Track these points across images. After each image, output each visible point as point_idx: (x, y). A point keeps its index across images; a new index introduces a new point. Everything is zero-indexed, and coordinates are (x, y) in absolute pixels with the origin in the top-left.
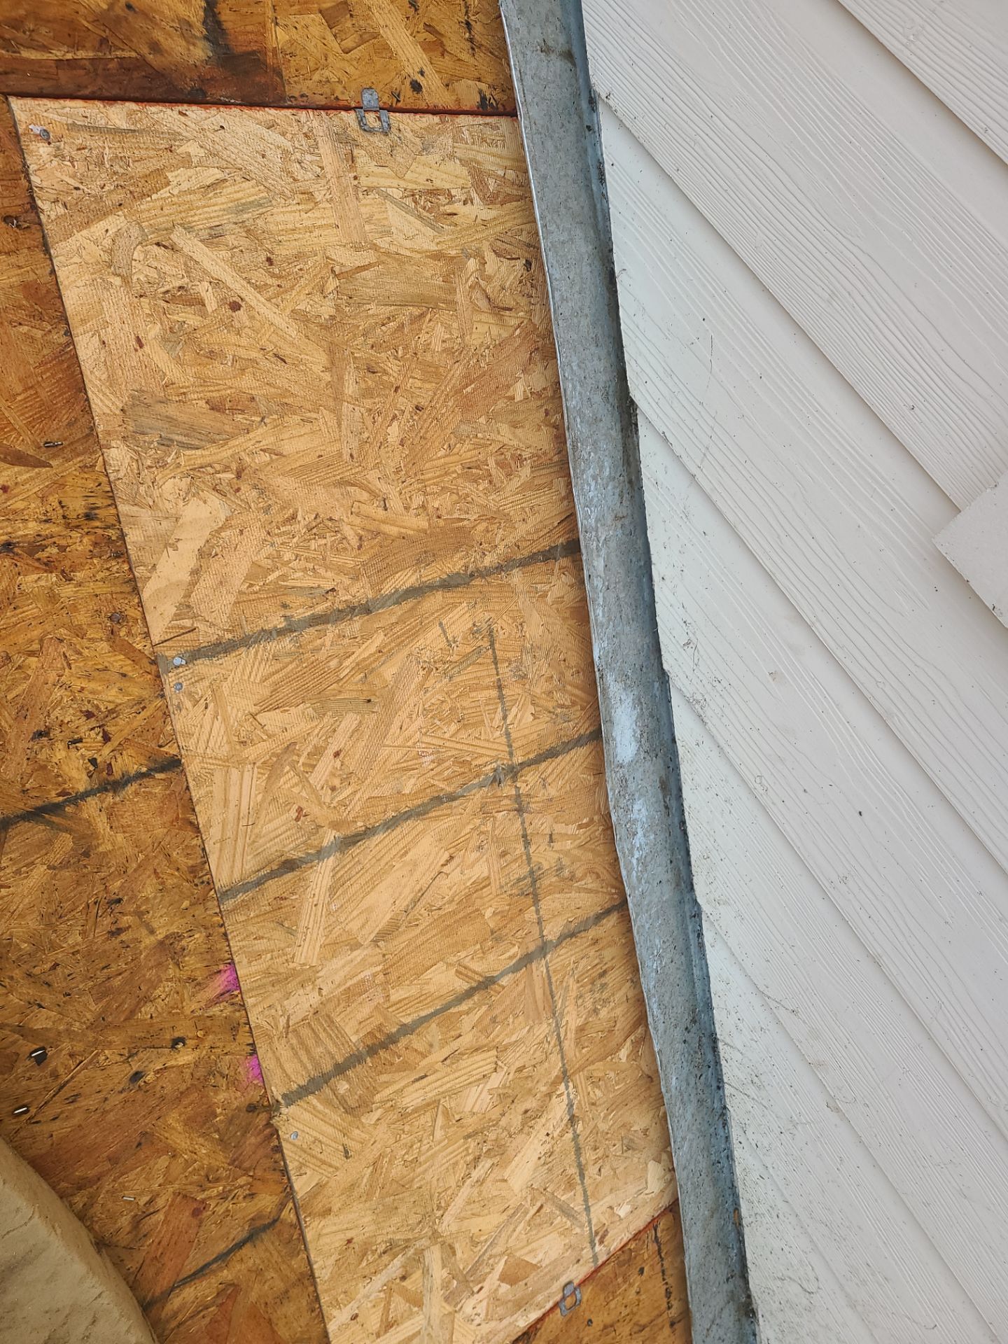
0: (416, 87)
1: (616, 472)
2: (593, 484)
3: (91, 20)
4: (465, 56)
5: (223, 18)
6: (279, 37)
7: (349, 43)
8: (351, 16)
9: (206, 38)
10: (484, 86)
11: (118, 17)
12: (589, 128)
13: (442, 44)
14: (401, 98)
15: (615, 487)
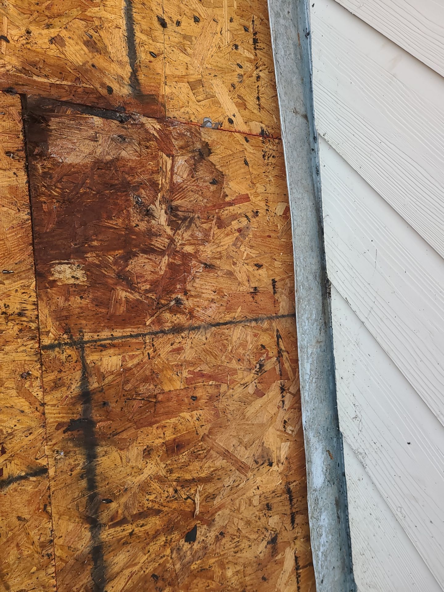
0: (231, 121)
1: (318, 317)
2: (307, 322)
3: (73, 68)
4: (255, 111)
5: (139, 78)
6: (166, 90)
7: (200, 98)
8: (203, 86)
9: (130, 85)
10: (263, 126)
11: (87, 69)
12: (313, 150)
13: (245, 105)
14: (223, 125)
15: (317, 325)
